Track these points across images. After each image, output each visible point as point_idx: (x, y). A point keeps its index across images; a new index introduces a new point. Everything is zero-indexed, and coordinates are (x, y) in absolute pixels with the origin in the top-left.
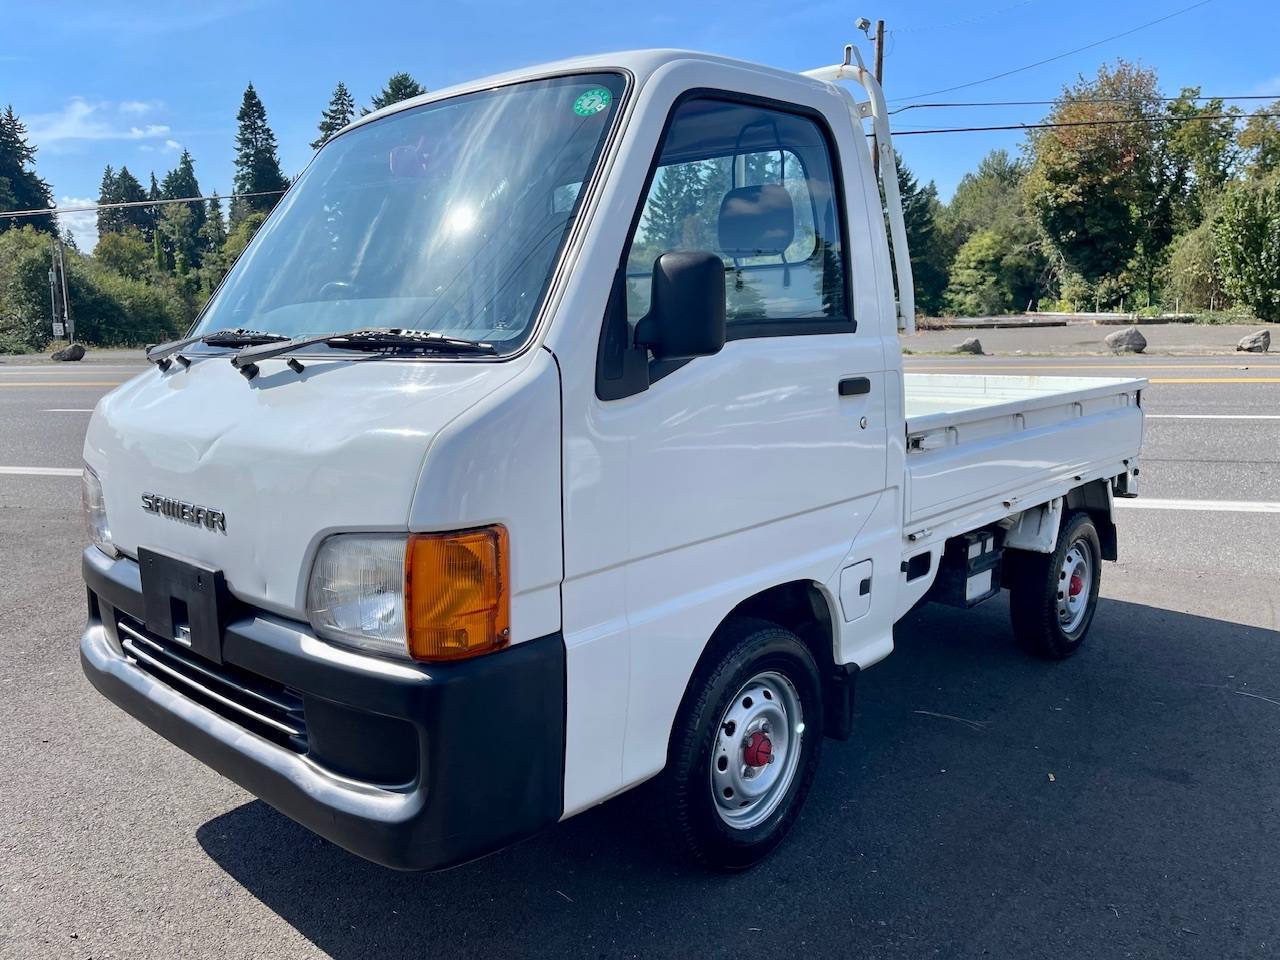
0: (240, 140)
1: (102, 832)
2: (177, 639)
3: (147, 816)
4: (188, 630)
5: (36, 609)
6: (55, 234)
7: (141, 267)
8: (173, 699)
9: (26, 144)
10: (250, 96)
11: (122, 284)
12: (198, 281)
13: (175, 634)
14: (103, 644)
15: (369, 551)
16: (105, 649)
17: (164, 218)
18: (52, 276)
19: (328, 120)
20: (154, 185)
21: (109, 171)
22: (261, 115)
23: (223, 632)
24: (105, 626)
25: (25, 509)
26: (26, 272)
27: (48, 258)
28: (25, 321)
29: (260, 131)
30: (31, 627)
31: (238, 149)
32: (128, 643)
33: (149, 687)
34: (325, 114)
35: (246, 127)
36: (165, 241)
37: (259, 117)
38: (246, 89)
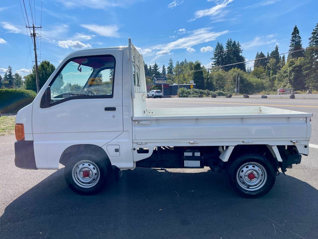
0: (291, 40)
7: (261, 75)
9: (241, 49)
10: (296, 28)
11: (255, 79)
12: (275, 78)
17: (269, 63)
19: (314, 31)
20: (268, 55)
21: (258, 53)
22: (298, 33)
26: (234, 78)
29: (297, 37)
31: (291, 43)
34: (314, 30)
35: (293, 37)
36: (269, 68)
37: (297, 33)
38: (294, 27)
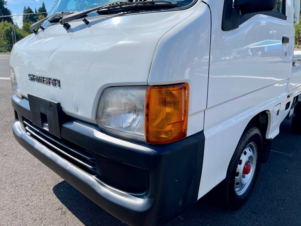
1: (22, 188)
2: (43, 128)
3: (37, 182)
4: (47, 125)
5: (5, 114)
6: (13, 23)
8: (43, 149)
13: (43, 126)
14: (19, 128)
15: (126, 95)
16: (20, 129)
18: (12, 33)
20: (36, 11)
21: (25, 7)
23: (61, 127)
24: (20, 121)
25: (4, 88)
26: (6, 32)
27: (11, 28)
28: (6, 44)
30: (4, 120)
32: (27, 128)
33: (35, 144)
